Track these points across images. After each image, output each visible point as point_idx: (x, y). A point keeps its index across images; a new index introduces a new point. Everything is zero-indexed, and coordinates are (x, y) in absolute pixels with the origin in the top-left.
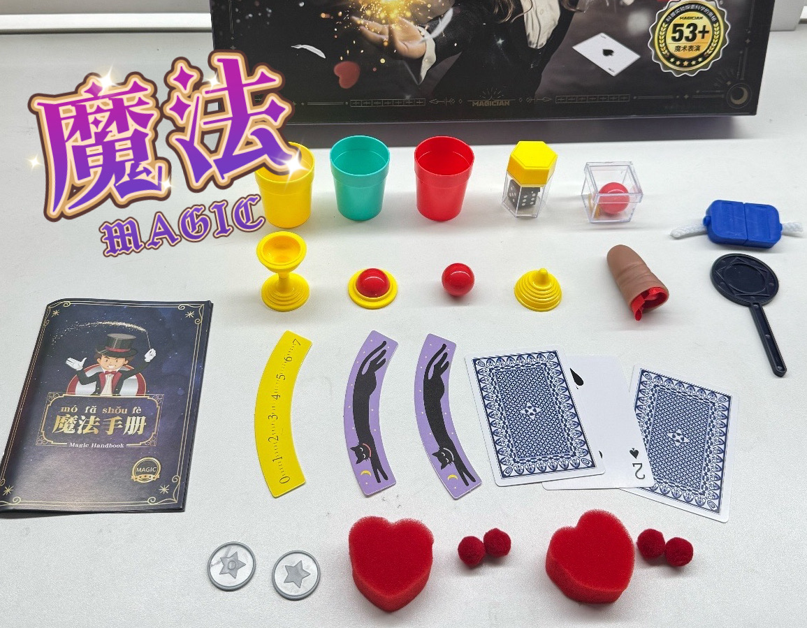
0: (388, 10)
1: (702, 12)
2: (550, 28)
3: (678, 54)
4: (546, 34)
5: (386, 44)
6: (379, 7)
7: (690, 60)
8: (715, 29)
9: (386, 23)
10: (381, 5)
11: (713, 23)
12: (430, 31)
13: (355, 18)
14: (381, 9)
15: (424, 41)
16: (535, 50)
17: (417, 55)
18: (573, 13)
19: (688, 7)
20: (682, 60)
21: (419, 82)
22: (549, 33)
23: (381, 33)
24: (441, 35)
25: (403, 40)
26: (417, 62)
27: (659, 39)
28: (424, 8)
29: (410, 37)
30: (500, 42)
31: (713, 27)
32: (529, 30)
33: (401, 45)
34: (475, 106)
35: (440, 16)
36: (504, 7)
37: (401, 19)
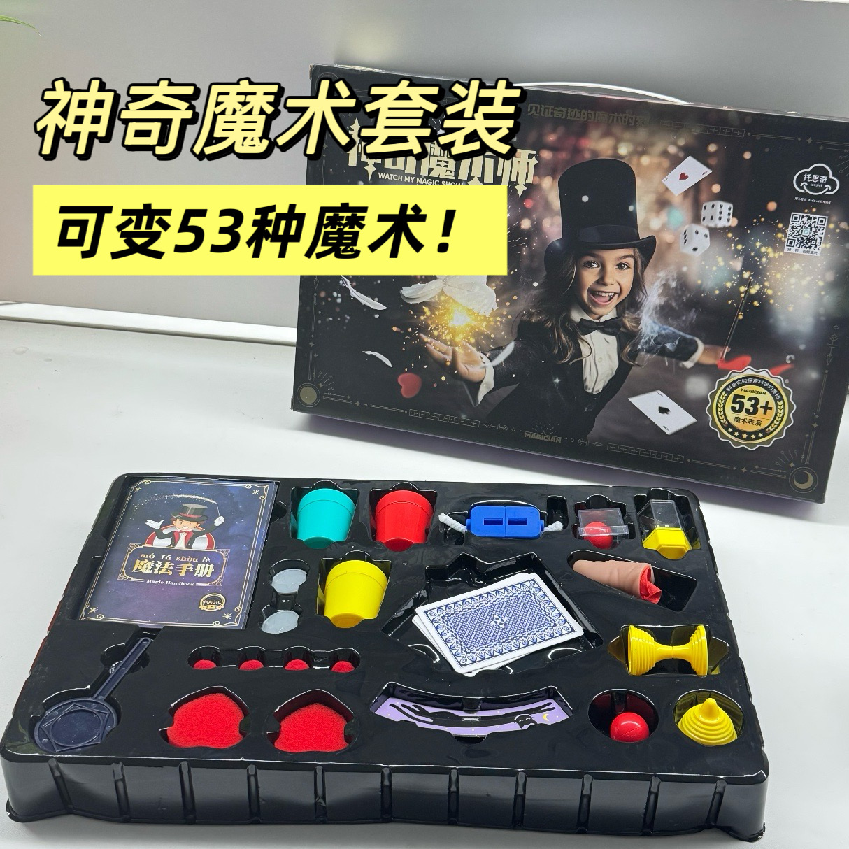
0: (454, 333)
1: (766, 388)
2: (607, 377)
3: (736, 424)
4: (603, 381)
5: (448, 364)
6: (446, 329)
7: (750, 434)
8: (779, 407)
9: (451, 345)
10: (449, 328)
11: (776, 400)
12: (491, 359)
13: (422, 335)
14: (448, 331)
15: (485, 367)
16: (591, 395)
17: (476, 378)
18: (632, 366)
19: (750, 380)
20: (741, 432)
21: (475, 404)
23: (445, 353)
24: (501, 364)
25: (466, 363)
26: (475, 386)
27: (717, 406)
28: (487, 337)
29: (473, 362)
30: (557, 381)
31: (777, 405)
32: (586, 375)
33: (462, 367)
34: (527, 437)
35: (502, 347)
36: (564, 350)
37: (465, 343)
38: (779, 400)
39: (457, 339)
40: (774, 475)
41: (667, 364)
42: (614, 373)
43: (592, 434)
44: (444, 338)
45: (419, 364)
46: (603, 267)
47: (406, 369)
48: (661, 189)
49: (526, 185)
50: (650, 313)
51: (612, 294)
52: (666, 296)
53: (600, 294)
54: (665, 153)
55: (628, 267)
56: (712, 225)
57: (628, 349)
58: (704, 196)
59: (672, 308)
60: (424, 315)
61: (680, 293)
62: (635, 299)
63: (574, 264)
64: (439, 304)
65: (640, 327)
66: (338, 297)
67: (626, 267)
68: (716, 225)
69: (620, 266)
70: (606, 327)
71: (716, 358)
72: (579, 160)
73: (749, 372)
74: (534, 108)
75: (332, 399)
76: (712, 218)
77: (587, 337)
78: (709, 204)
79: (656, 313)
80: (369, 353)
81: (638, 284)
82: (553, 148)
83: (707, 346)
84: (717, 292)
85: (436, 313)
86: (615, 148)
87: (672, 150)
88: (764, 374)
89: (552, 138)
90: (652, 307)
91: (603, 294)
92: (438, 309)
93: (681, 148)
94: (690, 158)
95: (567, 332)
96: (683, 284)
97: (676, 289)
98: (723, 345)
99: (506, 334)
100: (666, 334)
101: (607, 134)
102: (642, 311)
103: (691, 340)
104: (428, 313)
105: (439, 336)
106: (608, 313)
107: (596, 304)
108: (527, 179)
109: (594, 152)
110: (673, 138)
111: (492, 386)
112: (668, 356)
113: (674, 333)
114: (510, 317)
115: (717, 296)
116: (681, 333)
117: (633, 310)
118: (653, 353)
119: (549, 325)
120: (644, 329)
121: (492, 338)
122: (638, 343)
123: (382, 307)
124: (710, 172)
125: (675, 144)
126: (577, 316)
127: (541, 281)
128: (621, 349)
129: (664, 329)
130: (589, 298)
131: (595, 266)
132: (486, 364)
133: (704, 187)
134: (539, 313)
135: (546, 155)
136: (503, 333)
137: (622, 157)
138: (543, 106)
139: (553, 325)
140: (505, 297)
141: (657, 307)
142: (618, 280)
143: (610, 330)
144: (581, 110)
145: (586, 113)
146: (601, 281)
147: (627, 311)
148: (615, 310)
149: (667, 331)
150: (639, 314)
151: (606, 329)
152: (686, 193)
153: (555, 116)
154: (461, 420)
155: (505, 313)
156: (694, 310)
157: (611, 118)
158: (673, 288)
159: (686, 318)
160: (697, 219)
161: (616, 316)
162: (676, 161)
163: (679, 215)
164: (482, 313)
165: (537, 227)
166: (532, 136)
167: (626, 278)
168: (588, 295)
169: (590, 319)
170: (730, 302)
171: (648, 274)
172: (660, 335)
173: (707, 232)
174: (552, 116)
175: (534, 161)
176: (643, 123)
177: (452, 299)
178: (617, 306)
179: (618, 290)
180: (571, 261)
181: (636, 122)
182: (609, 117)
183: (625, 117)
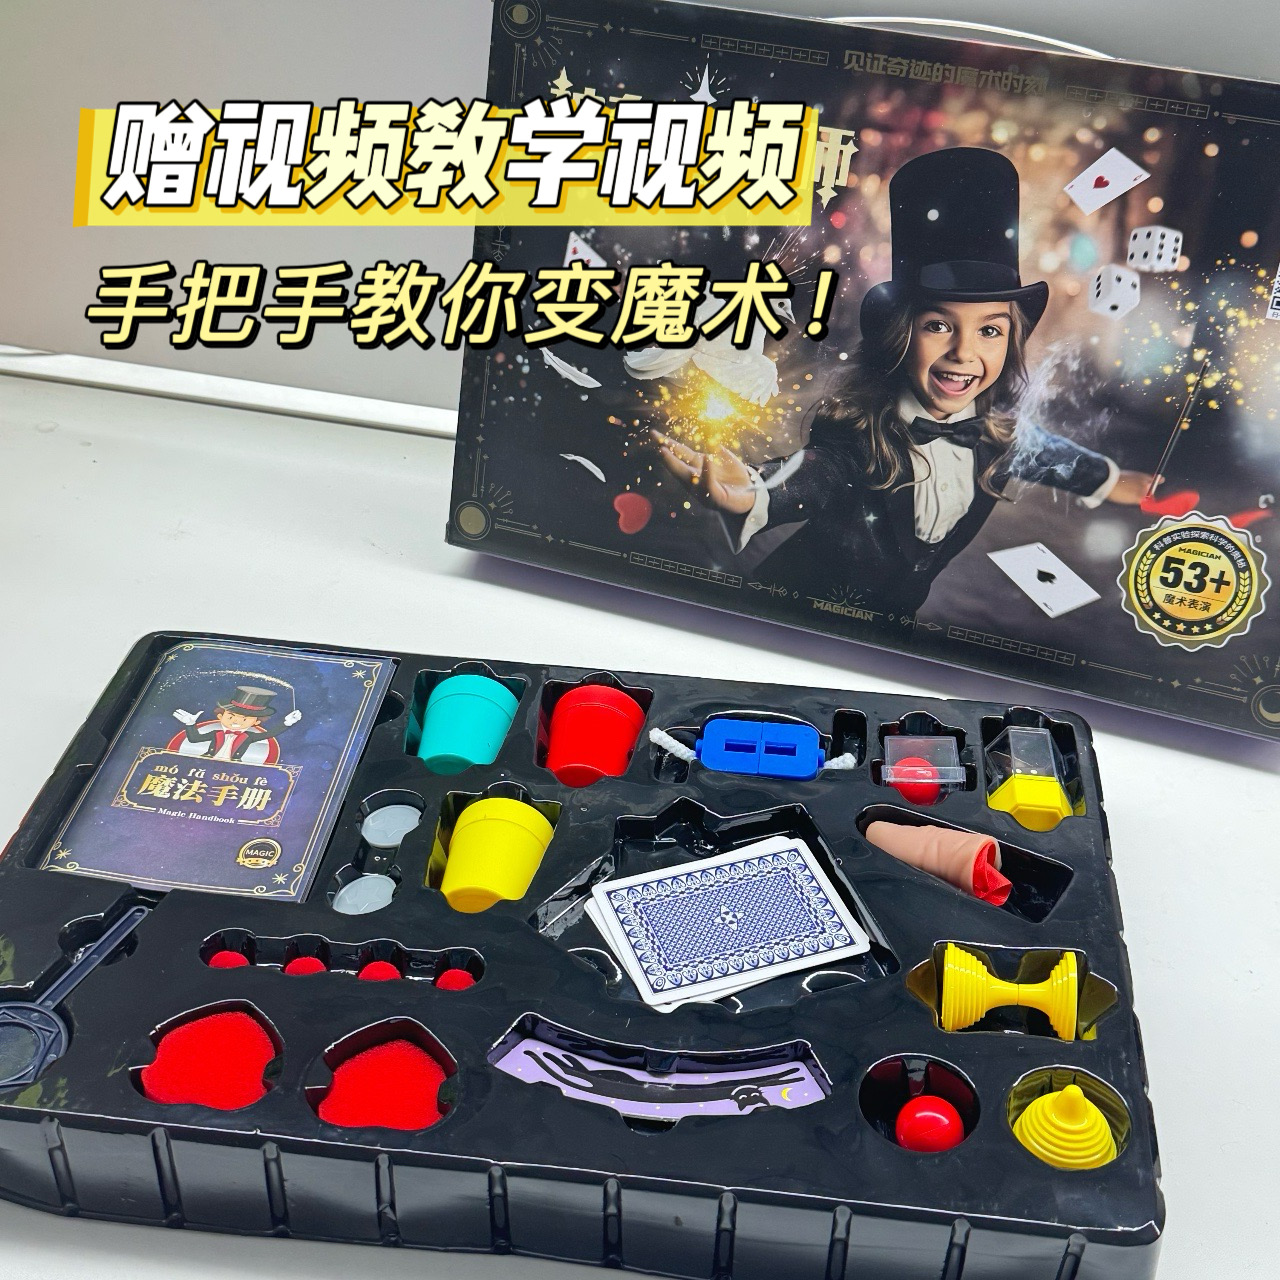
0: (707, 431)
1: (1222, 548)
2: (954, 515)
3: (1167, 607)
4: (947, 523)
5: (696, 481)
6: (694, 425)
7: (1190, 624)
8: (1242, 581)
9: (701, 451)
10: (698, 423)
11: (1238, 570)
12: (764, 477)
13: (656, 433)
14: (697, 428)
15: (754, 490)
16: (926, 545)
17: (740, 508)
18: (996, 500)
19: (1195, 534)
20: (1175, 621)
21: (736, 549)
22: (951, 523)
23: (691, 464)
24: (781, 486)
25: (724, 482)
26: (738, 520)
27: (1136, 575)
28: (761, 440)
29: (734, 480)
30: (871, 518)
31: (1238, 578)
32: (919, 511)
33: (718, 489)
34: (818, 608)
35: (783, 459)
36: (887, 467)
37: (723, 448)
38: (1244, 570)
39: (712, 442)
40: (1225, 695)
41: (1055, 499)
42: (967, 510)
43: (923, 611)
44: (690, 438)
45: (649, 479)
46: (956, 331)
47: (628, 487)
48: (1062, 203)
49: (836, 188)
50: (1032, 413)
51: (970, 378)
52: (1060, 385)
53: (950, 376)
54: (1072, 142)
55: (999, 334)
56: (1145, 267)
57: (991, 471)
58: (1133, 217)
59: (1069, 407)
60: (660, 400)
61: (1084, 380)
62: (1007, 388)
63: (908, 325)
64: (685, 382)
65: (1013, 436)
66: (523, 364)
67: (995, 333)
68: (1152, 267)
69: (985, 331)
70: (955, 433)
71: (1139, 493)
72: (927, 150)
73: (1194, 520)
74: (854, 58)
75: (508, 528)
76: (1146, 255)
77: (924, 448)
78: (1142, 232)
79: (1042, 413)
80: (569, 458)
81: (1014, 362)
82: (884, 128)
83: (1126, 473)
84: (1148, 382)
85: (680, 397)
86: (988, 130)
87: (1084, 136)
88: (1220, 524)
89: (881, 110)
90: (1036, 403)
91: (955, 378)
92: (683, 391)
93: (1100, 134)
94: (1113, 151)
95: (893, 440)
96: (1090, 367)
97: (1078, 373)
98: (1152, 471)
99: (791, 437)
100: (1057, 450)
101: (975, 105)
102: (1019, 409)
103: (1098, 460)
104: (667, 397)
105: (683, 434)
106: (962, 409)
107: (941, 394)
108: (837, 177)
109: (952, 137)
110: (1087, 116)
111: (765, 521)
112: (1058, 487)
113: (1070, 447)
114: (799, 409)
115: (1148, 388)
116: (1083, 449)
117: (1003, 406)
118: (1034, 481)
119: (862, 425)
120: (1019, 439)
121: (768, 443)
122: (1009, 463)
123: (592, 383)
124: (1146, 176)
125: (1089, 126)
126: (909, 412)
127: (854, 351)
128: (979, 471)
129: (1055, 441)
130: (932, 385)
131: (944, 329)
132: (757, 485)
133: (1134, 202)
134: (847, 405)
135: (872, 138)
136: (786, 435)
137: (997, 146)
138: (869, 55)
139: (868, 426)
140: (793, 375)
141: (1043, 403)
142: (984, 354)
143: (963, 439)
144: (934, 63)
145: (941, 67)
146: (952, 356)
147: (993, 408)
148: (973, 404)
149: (1059, 445)
150: (1013, 414)
151: (955, 436)
152: (1104, 211)
153: (889, 72)
154: (715, 574)
155: (791, 402)
156: (1106, 410)
157: (984, 77)
158: (1073, 372)
159: (1093, 424)
160: (1121, 255)
161: (974, 415)
162: (1090, 156)
163: (1091, 246)
164: (754, 401)
165: (851, 260)
166: (850, 106)
167: (995, 353)
168: (929, 376)
169: (931, 418)
170: (1168, 400)
171: (1033, 345)
172: (1046, 450)
173: (1137, 279)
174: (884, 73)
175: (851, 149)
176: (1036, 89)
177: (707, 376)
178: (977, 399)
179: (980, 373)
180: (904, 321)
181: (1025, 86)
182: (980, 76)
183: (1007, 79)
